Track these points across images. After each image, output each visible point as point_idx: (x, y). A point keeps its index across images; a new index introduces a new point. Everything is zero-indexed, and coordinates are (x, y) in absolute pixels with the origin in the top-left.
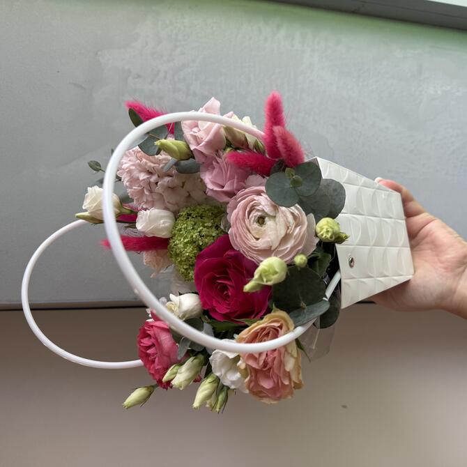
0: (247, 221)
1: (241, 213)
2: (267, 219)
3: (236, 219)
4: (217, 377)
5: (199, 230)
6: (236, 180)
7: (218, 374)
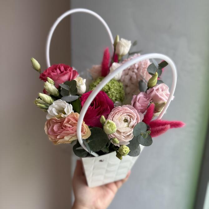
0: (125, 114)
1: (128, 111)
2: (127, 123)
3: (126, 109)
4: (52, 103)
5: (115, 92)
6: (141, 108)
7: (54, 104)
